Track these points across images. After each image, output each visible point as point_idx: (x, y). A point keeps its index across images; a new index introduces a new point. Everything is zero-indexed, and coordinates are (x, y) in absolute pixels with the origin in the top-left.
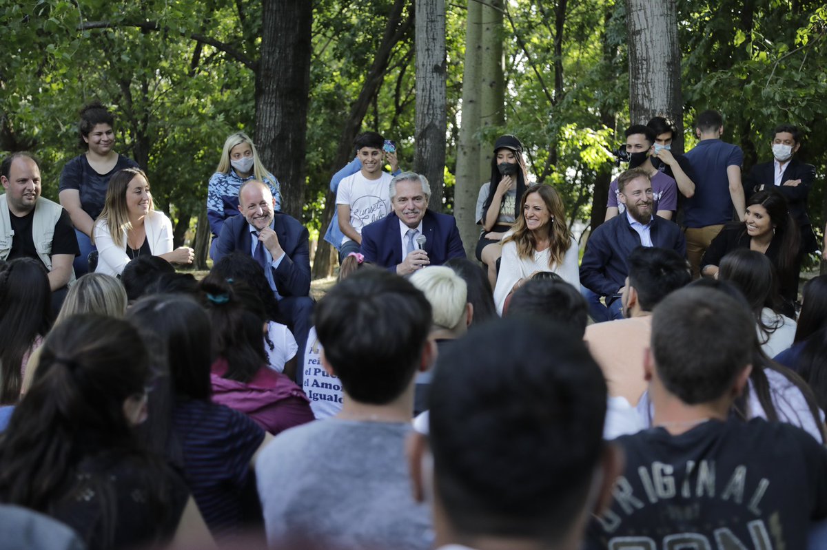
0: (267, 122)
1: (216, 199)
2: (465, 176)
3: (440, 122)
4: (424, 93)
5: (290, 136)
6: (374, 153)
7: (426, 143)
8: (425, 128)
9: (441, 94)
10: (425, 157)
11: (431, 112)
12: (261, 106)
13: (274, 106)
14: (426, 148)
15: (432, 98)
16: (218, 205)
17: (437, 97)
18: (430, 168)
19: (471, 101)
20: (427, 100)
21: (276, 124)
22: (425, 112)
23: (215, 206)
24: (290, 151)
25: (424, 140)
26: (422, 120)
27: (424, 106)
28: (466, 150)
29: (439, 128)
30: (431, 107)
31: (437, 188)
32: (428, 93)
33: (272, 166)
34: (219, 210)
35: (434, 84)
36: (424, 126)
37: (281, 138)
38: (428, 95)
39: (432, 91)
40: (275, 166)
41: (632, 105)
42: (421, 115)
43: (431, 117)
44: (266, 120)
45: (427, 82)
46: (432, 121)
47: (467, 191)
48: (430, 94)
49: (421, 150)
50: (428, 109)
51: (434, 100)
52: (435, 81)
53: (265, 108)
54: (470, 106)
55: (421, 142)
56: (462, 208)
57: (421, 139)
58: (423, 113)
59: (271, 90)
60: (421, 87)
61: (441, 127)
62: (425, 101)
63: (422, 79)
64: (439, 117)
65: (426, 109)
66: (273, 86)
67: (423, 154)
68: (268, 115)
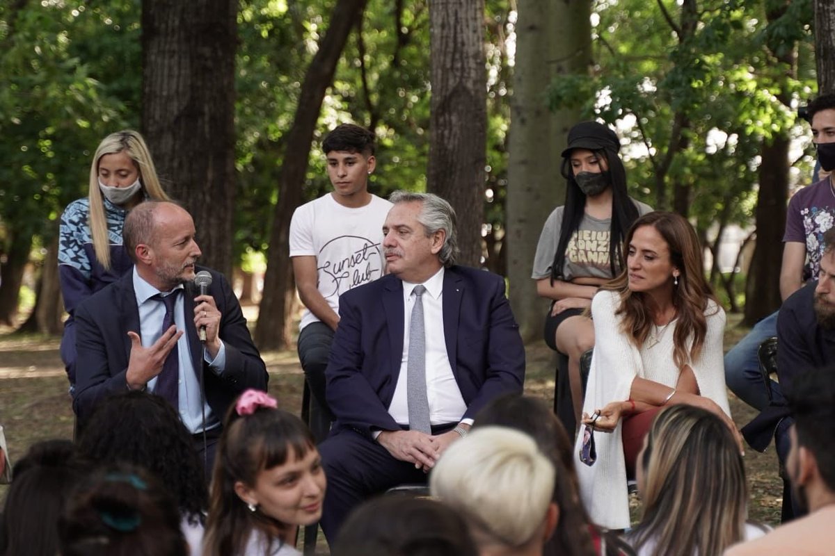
0: (165, 86)
1: (76, 248)
2: (524, 162)
3: (475, 83)
4: (445, 32)
5: (206, 109)
6: (349, 162)
7: (450, 121)
8: (448, 93)
9: (475, 31)
10: (450, 147)
11: (459, 65)
12: (153, 58)
13: (176, 58)
14: (451, 130)
15: (459, 40)
16: (80, 260)
17: (468, 38)
18: (459, 167)
19: (532, 28)
20: (451, 45)
21: (181, 88)
22: (448, 65)
23: (73, 259)
24: (208, 136)
25: (447, 116)
26: (442, 80)
27: (445, 55)
28: (525, 115)
29: (473, 93)
30: (457, 56)
31: (473, 202)
32: (452, 31)
33: (175, 164)
34: (83, 268)
35: (461, 14)
36: (447, 90)
37: (191, 114)
38: (452, 35)
39: (459, 28)
40: (181, 164)
41: (819, 50)
42: (440, 72)
43: (458, 74)
44: (162, 81)
45: (450, 11)
46: (461, 82)
47: (529, 190)
48: (455, 33)
49: (443, 135)
50: (453, 60)
51: (463, 44)
52: (464, 9)
53: (159, 60)
54: (529, 36)
55: (441, 120)
56: (521, 221)
57: (443, 114)
58: (443, 67)
59: (170, 30)
60: (440, 21)
61: (477, 91)
62: (447, 45)
63: (440, 7)
64: (473, 74)
65: (448, 60)
66: (174, 21)
67: (446, 141)
68: (166, 72)
